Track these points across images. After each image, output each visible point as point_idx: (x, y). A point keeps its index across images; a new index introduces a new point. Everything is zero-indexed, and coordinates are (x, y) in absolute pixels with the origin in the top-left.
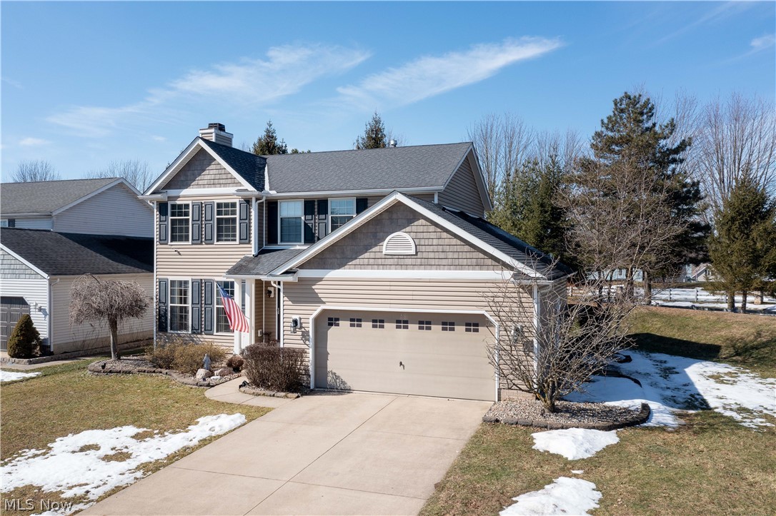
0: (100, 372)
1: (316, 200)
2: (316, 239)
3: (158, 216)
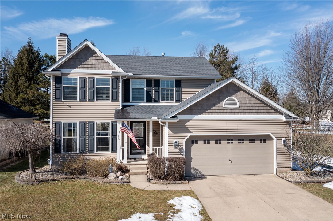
0: (34, 182)
1: (153, 80)
2: (153, 100)
3: (54, 84)
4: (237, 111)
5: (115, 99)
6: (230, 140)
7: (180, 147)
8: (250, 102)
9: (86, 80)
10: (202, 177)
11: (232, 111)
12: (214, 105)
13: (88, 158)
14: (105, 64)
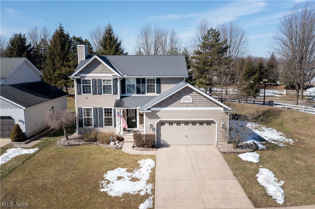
0: (68, 146)
1: (141, 79)
2: (141, 92)
3: (76, 84)
4: (191, 105)
5: (115, 93)
6: (186, 123)
7: (153, 127)
8: (200, 99)
9: (96, 81)
10: (167, 146)
11: (187, 105)
12: (176, 101)
13: (100, 130)
14: (108, 70)
